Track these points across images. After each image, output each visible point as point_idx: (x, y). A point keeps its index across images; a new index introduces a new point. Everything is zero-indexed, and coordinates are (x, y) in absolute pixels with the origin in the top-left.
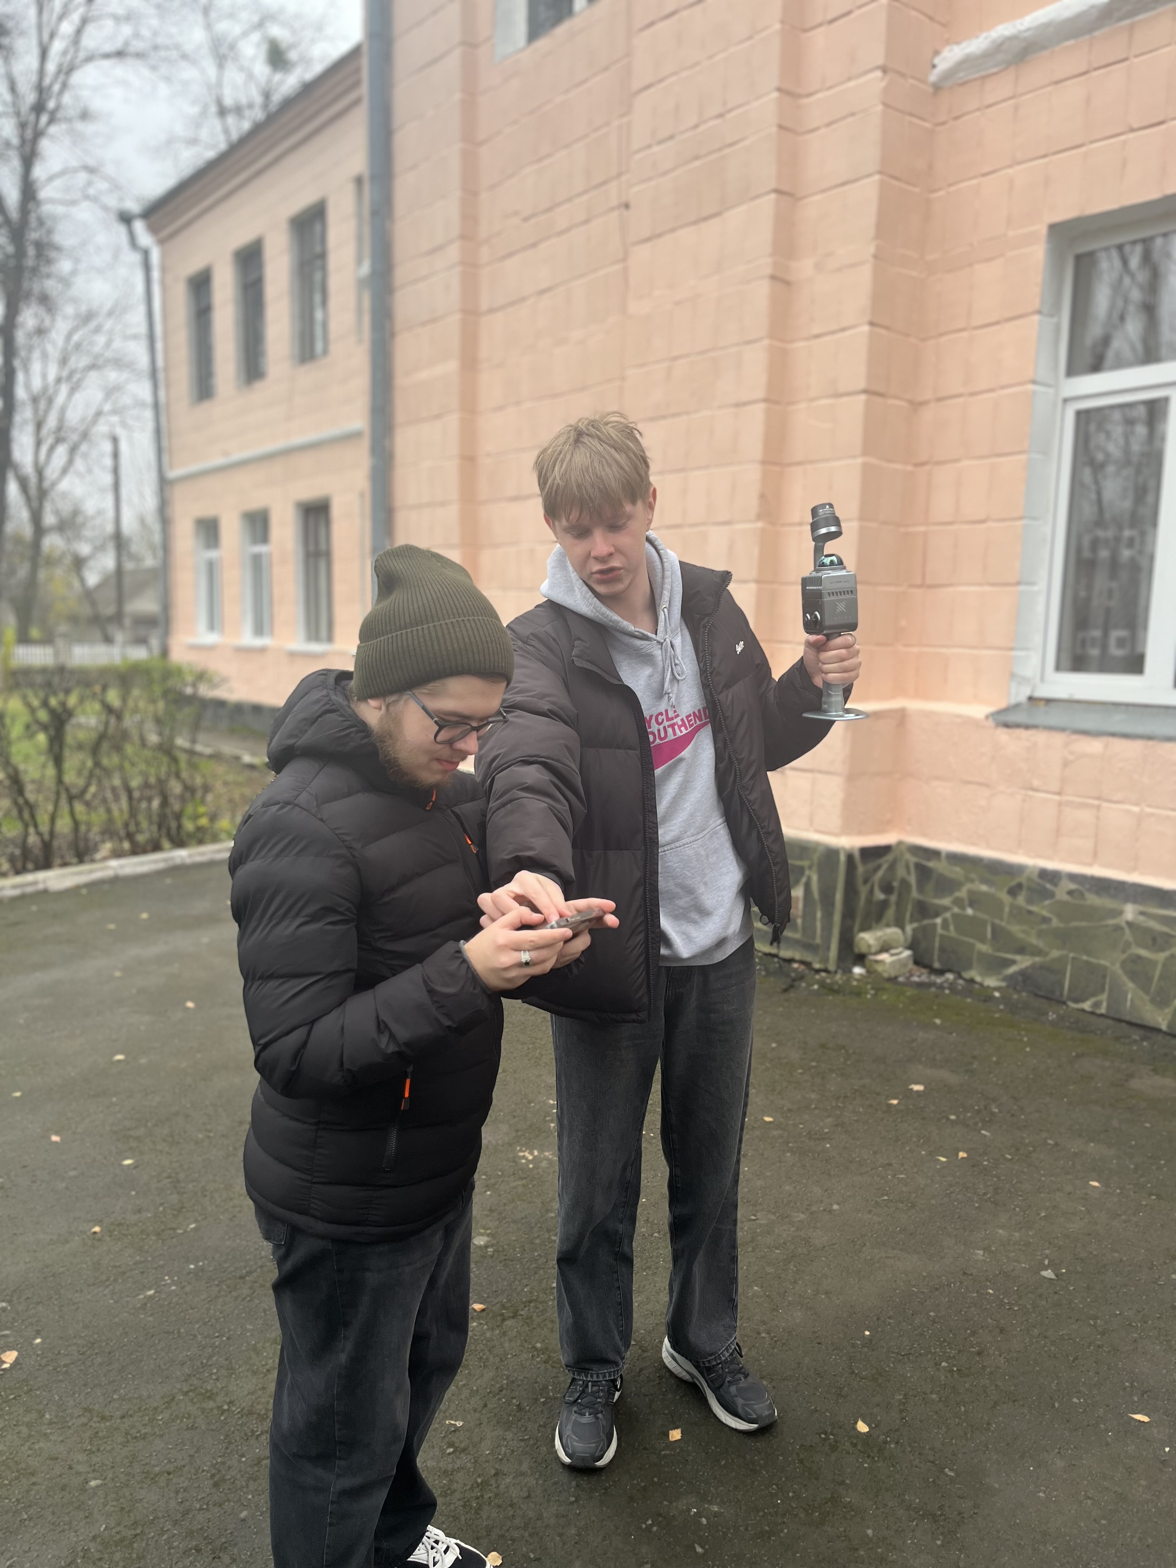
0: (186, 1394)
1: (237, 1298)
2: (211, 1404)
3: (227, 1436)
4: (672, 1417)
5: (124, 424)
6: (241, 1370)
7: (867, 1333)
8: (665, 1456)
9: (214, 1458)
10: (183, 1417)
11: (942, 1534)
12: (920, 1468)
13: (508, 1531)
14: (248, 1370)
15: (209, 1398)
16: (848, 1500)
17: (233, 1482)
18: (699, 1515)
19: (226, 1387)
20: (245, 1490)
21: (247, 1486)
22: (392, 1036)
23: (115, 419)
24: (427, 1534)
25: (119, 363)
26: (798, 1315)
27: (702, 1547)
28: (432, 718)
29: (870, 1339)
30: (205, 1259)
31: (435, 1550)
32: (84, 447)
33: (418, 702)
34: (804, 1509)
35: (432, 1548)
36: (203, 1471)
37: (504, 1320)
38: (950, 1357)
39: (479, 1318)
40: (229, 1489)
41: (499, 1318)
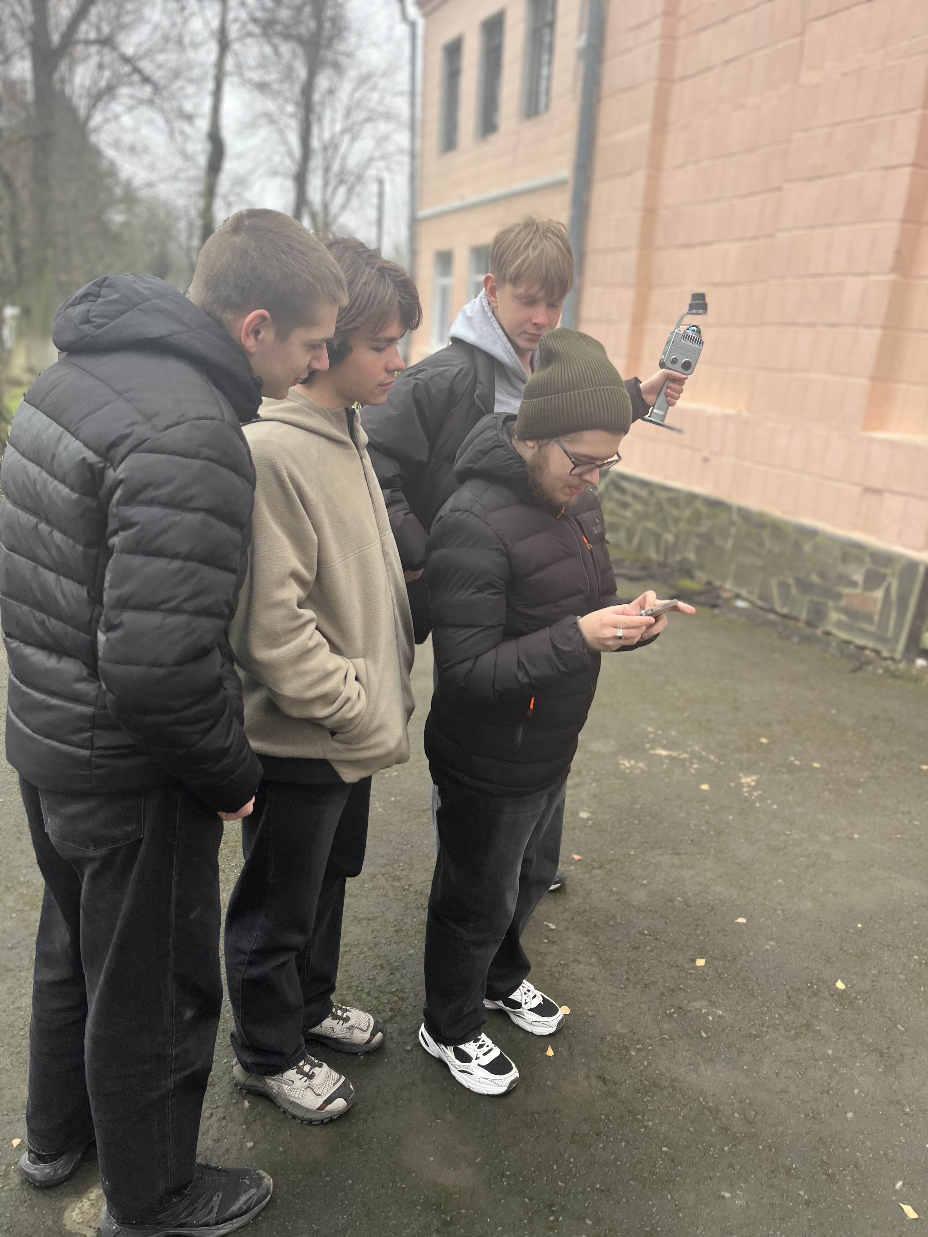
0: (383, 875)
1: (419, 823)
2: (397, 884)
3: (406, 904)
4: (701, 951)
5: (388, 169)
6: (418, 867)
7: (860, 925)
8: (691, 974)
9: (397, 916)
10: (380, 888)
11: (884, 1065)
12: (879, 1020)
13: (576, 996)
14: (422, 868)
15: (397, 880)
16: (819, 1028)
17: (407, 932)
18: (708, 1014)
19: (408, 875)
20: (414, 938)
21: (415, 936)
22: (527, 673)
23: (381, 164)
24: (523, 984)
25: (388, 116)
26: (809, 904)
27: (706, 1034)
28: (571, 459)
29: (861, 930)
30: (401, 795)
31: (526, 995)
32: (358, 188)
33: (561, 446)
34: (784, 1027)
35: (525, 994)
36: (389, 922)
37: (593, 868)
38: (922, 953)
39: (576, 864)
40: (404, 936)
41: (590, 867)
